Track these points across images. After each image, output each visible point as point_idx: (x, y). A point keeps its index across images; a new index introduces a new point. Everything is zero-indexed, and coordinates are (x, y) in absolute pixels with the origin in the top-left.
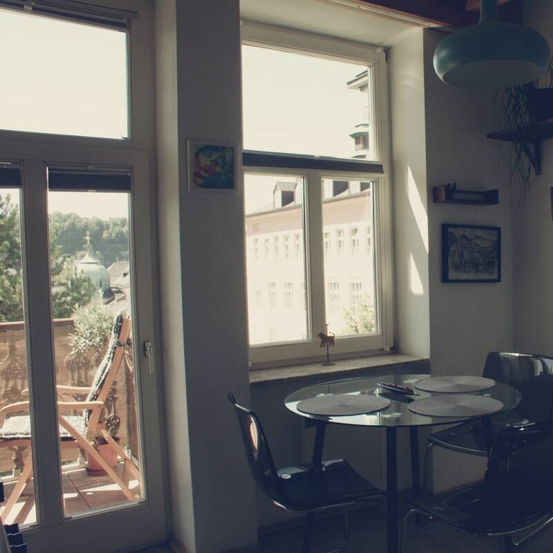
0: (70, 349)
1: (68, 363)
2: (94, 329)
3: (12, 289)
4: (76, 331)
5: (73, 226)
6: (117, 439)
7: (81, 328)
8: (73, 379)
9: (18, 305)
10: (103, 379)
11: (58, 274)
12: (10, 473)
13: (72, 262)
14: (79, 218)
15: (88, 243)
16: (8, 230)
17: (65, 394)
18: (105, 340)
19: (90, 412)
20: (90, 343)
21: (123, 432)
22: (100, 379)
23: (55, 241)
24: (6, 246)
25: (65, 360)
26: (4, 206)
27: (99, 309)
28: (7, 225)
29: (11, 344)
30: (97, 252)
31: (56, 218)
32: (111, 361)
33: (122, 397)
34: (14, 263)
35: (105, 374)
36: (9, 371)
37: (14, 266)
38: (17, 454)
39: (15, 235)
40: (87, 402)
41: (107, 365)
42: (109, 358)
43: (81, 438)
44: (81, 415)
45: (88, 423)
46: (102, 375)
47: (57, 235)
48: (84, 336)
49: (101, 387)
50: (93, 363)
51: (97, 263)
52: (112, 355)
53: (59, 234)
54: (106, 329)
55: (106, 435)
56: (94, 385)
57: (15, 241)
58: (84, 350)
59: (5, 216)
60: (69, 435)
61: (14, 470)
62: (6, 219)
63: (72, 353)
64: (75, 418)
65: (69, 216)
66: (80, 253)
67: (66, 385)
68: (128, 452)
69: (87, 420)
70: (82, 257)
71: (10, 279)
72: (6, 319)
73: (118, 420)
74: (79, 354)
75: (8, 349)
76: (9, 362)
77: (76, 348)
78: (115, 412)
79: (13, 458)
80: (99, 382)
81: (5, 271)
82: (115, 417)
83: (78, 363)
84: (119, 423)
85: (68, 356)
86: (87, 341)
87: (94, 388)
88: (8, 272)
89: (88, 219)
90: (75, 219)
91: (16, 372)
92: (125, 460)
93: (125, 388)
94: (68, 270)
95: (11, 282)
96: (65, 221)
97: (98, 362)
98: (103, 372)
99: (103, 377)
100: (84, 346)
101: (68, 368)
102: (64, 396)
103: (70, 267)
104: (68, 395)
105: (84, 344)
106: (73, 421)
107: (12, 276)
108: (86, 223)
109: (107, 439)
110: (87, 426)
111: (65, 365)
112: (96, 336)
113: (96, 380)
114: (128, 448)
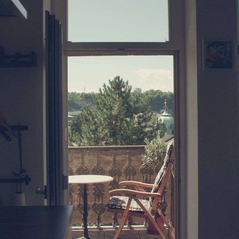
0: (142, 162)
1: (141, 169)
2: (155, 152)
3: (128, 128)
4: (146, 153)
5: (159, 96)
6: (165, 215)
7: (148, 151)
8: (143, 179)
9: (130, 136)
10: (161, 180)
11: (149, 121)
12: (111, 225)
13: (156, 115)
14: (162, 92)
15: (165, 105)
16: (127, 99)
17: (139, 186)
18: (161, 159)
19: (153, 198)
20: (152, 160)
21: (168, 211)
22: (159, 180)
23: (148, 104)
24: (125, 107)
25: (140, 169)
26: (126, 87)
27: (158, 141)
28: (126, 96)
29: (114, 157)
30: (170, 110)
31: (151, 93)
32: (165, 171)
33: (169, 192)
34: (129, 115)
35: (162, 178)
36: (113, 171)
37: (129, 117)
38: (115, 216)
39: (130, 101)
40: (152, 193)
41: (163, 173)
42: (164, 169)
43: (148, 212)
44: (148, 200)
45: (152, 205)
46: (160, 178)
47: (149, 101)
48: (149, 155)
49: (160, 185)
50: (154, 171)
51: (169, 116)
52: (166, 167)
53: (150, 100)
54: (161, 152)
55: (160, 212)
56: (155, 183)
57: (130, 104)
58: (149, 164)
59: (126, 92)
60: (142, 210)
61: (113, 223)
62: (126, 93)
63: (144, 164)
64: (145, 201)
65: (157, 91)
66: (162, 111)
67: (140, 182)
68: (170, 223)
69: (152, 203)
70: (163, 112)
71: (127, 123)
72: (125, 143)
73: (166, 204)
74: (147, 165)
75: (112, 160)
76: (113, 166)
77: (145, 162)
78: (164, 200)
79: (113, 217)
80: (159, 182)
81: (125, 119)
82: (164, 203)
83: (146, 170)
84: (166, 206)
85: (141, 166)
86: (150, 159)
87: (155, 185)
88: (126, 120)
89: (166, 93)
90: (160, 93)
91: (116, 172)
92: (169, 227)
93: (171, 187)
94: (154, 119)
95: (127, 125)
96: (155, 94)
97: (157, 170)
98: (161, 176)
99: (161, 179)
100: (149, 161)
101: (141, 172)
102: (139, 188)
103: (155, 117)
104: (141, 187)
105: (149, 160)
106: (144, 202)
107: (128, 122)
108: (165, 95)
109: (160, 214)
110: (151, 206)
111: (140, 171)
112: (155, 156)
113: (156, 181)
114: (170, 221)
